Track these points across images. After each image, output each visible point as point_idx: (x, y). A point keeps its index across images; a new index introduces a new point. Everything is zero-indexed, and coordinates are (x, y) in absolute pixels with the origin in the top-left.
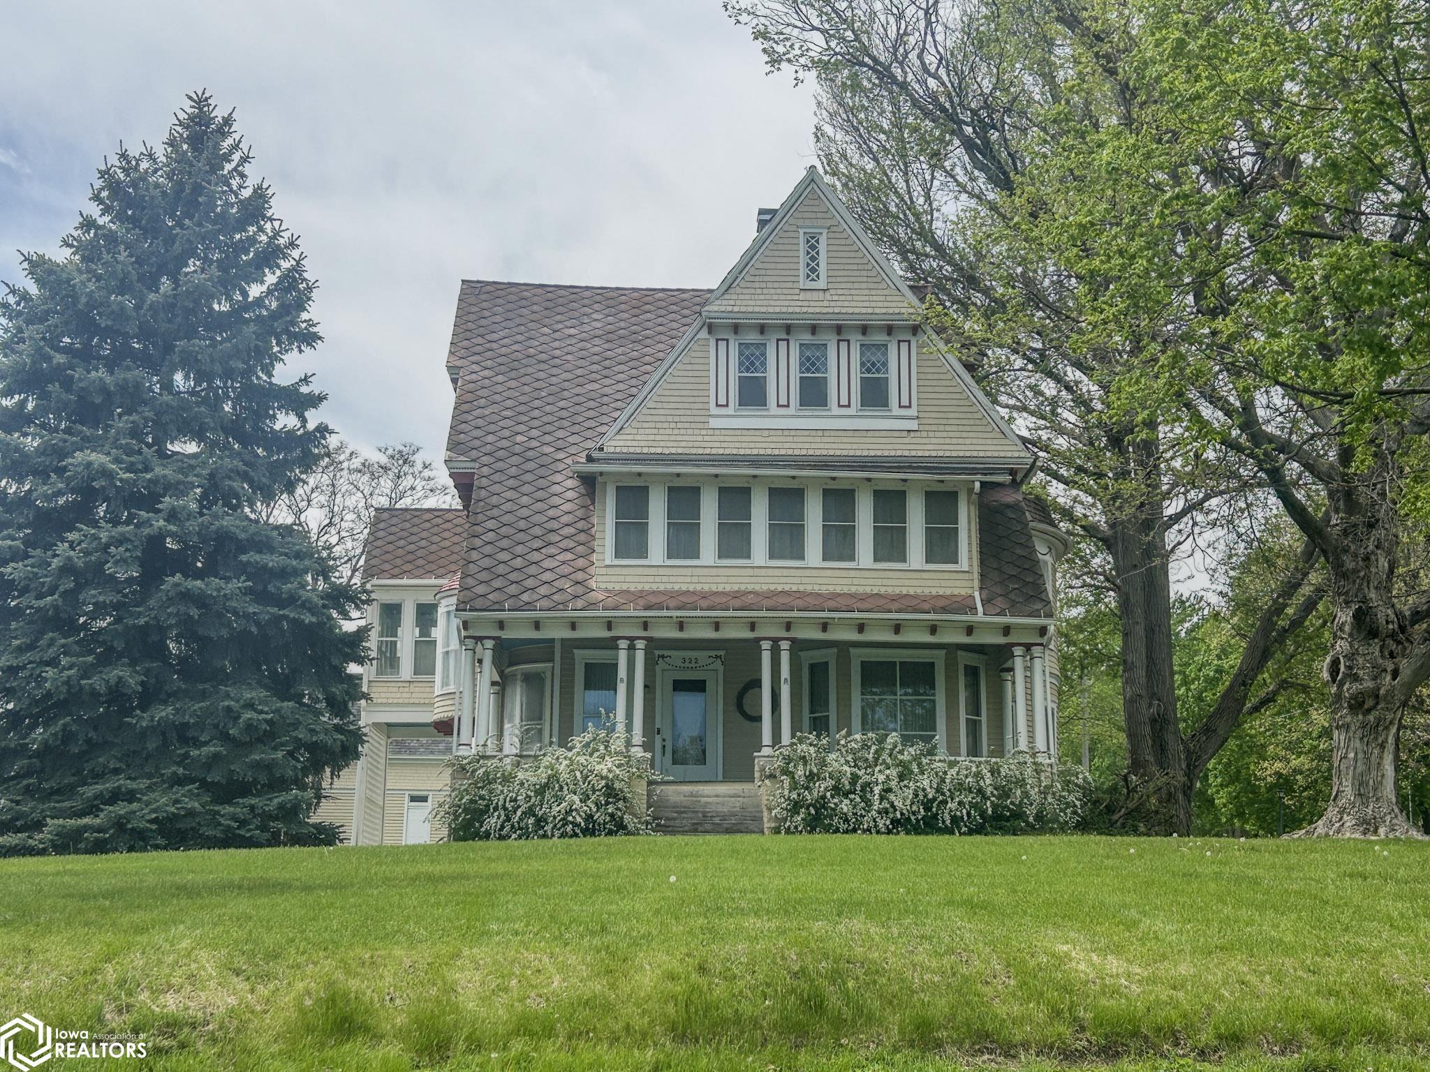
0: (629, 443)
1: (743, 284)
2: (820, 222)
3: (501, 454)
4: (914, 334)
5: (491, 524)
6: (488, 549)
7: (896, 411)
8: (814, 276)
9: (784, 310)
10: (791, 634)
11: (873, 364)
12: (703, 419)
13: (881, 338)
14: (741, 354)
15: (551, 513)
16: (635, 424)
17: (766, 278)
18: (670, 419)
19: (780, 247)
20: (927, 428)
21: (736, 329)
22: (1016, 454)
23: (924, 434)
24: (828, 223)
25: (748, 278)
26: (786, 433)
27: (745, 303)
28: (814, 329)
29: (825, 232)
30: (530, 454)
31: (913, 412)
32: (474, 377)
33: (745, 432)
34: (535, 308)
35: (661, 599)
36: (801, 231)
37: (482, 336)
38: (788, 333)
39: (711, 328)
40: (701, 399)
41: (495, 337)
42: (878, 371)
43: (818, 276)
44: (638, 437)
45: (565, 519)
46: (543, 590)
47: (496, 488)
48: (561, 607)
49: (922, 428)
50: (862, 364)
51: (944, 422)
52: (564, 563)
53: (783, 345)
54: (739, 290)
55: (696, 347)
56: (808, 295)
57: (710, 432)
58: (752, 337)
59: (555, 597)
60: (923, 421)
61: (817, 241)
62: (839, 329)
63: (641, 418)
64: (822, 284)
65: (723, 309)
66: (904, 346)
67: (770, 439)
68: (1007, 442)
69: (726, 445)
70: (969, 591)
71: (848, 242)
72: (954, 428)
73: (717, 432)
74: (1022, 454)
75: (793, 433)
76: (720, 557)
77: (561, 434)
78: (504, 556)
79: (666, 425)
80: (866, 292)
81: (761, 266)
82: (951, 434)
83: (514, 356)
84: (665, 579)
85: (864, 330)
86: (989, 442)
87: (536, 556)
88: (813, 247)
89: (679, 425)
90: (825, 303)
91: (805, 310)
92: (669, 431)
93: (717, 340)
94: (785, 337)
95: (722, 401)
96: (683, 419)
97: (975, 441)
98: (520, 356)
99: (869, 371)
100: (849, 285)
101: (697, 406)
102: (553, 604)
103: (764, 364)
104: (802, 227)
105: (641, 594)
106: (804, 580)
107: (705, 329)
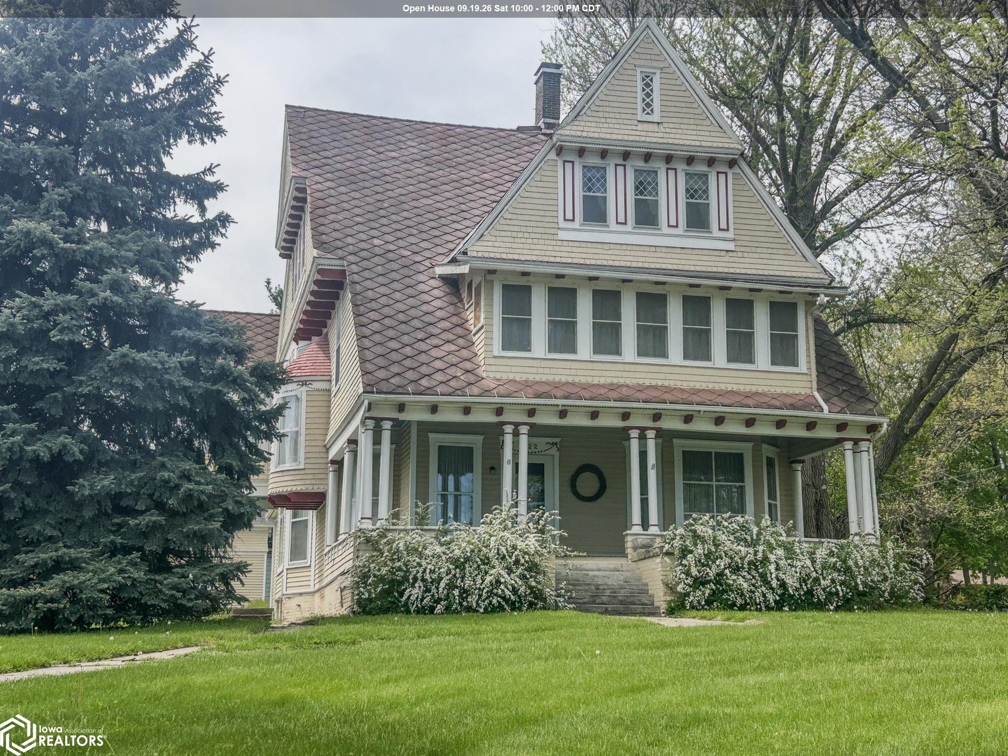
0: (490, 249)
1: (589, 113)
2: (655, 64)
3: (364, 254)
4: (731, 167)
5: (373, 315)
6: (377, 338)
7: (716, 233)
8: (648, 110)
9: (626, 138)
10: (658, 424)
11: (696, 191)
12: (553, 231)
13: (702, 168)
14: (584, 176)
15: (425, 308)
16: (494, 233)
17: (608, 109)
18: (523, 229)
19: (621, 83)
20: (742, 249)
21: (581, 152)
22: (816, 276)
23: (740, 254)
24: (661, 65)
25: (593, 108)
26: (624, 247)
27: (592, 129)
28: (647, 157)
29: (658, 72)
30: (391, 256)
31: (730, 235)
32: (319, 186)
33: (589, 245)
34: (355, 132)
35: (546, 389)
36: (639, 70)
37: (317, 153)
38: (625, 159)
39: (560, 151)
40: (551, 214)
41: (326, 154)
42: (700, 197)
43: (652, 110)
44: (497, 244)
45: (439, 314)
46: (439, 377)
47: (368, 284)
48: (459, 392)
49: (738, 249)
50: (687, 191)
51: (757, 244)
52: (449, 353)
53: (620, 170)
54: (585, 118)
55: (546, 167)
56: (645, 127)
57: (559, 243)
58: (595, 161)
59: (452, 383)
60: (739, 243)
61: (651, 80)
62: (669, 159)
63: (499, 227)
64: (656, 117)
65: (573, 133)
66: (722, 177)
67: (610, 252)
68: (808, 264)
69: (573, 255)
70: (809, 391)
71: (678, 82)
72: (765, 251)
73: (565, 243)
74: (822, 276)
75: (629, 248)
76: (595, 353)
77: (413, 240)
78: (394, 345)
79: (520, 235)
80: (694, 127)
81: (604, 98)
82: (762, 256)
83: (350, 171)
84: (547, 371)
85: (690, 160)
86: (793, 263)
87: (422, 346)
88: (648, 85)
89: (532, 235)
90: (661, 135)
91: (643, 139)
92: (523, 240)
93: (565, 162)
94: (623, 163)
95: (569, 216)
96: (535, 230)
97: (781, 263)
98: (355, 171)
99: (692, 197)
100: (679, 121)
101: (547, 219)
102: (451, 390)
103: (604, 185)
104: (641, 66)
105: (527, 384)
106: (669, 376)
107: (554, 151)
